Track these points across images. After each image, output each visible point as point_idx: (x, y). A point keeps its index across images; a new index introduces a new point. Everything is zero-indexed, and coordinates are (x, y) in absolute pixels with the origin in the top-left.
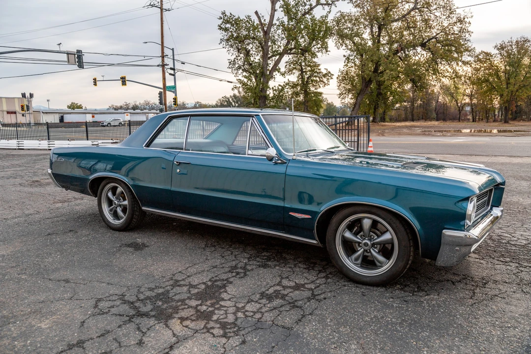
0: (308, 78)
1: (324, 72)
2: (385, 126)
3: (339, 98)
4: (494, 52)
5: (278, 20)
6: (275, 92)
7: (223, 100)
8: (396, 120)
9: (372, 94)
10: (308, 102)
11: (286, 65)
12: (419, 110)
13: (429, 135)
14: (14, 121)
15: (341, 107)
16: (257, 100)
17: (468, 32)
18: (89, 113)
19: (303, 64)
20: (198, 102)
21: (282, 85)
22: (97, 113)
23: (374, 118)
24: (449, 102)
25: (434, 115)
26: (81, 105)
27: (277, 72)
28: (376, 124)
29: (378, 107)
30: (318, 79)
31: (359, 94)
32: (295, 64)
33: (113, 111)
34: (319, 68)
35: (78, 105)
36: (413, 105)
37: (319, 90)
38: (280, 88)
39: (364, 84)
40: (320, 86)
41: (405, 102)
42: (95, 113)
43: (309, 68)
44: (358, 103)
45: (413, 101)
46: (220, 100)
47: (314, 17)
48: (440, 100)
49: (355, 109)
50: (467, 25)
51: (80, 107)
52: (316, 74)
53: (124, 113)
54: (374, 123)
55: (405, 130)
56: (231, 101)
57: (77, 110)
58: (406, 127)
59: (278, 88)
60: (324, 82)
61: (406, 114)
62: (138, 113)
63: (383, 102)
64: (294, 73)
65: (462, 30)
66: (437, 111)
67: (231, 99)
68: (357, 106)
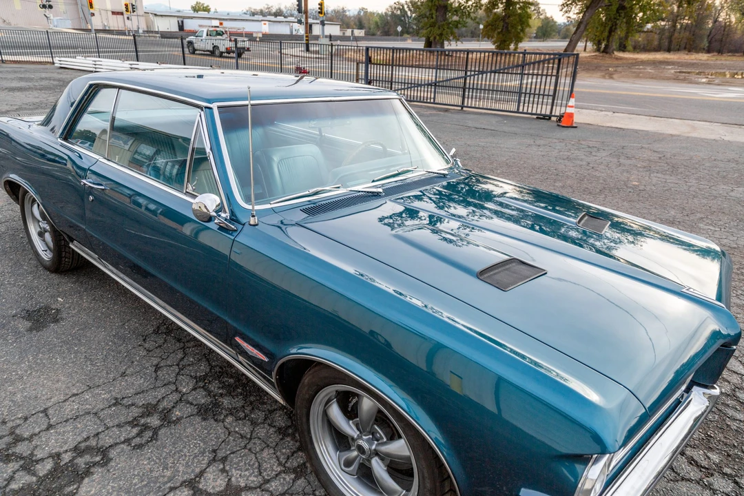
2: (621, 59)
3: (561, 10)
7: (395, 8)
8: (644, 48)
9: (610, 7)
10: (509, 17)
12: (682, 35)
13: (684, 80)
14: (121, 27)
15: (564, 23)
16: (434, 12)
18: (216, 19)
20: (363, 9)
22: (226, 20)
23: (607, 46)
24: (736, 23)
25: (705, 43)
26: (208, 6)
28: (607, 55)
29: (616, 29)
31: (587, 8)
33: (248, 17)
35: (205, 6)
36: (674, 26)
41: (663, 20)
42: (224, 19)
44: (585, 23)
45: (675, 18)
46: (391, 7)
48: (720, 19)
49: (578, 32)
51: (207, 10)
53: (262, 20)
54: (604, 54)
55: (649, 70)
56: (407, 9)
57: (202, 14)
58: (654, 63)
61: (660, 39)
62: (280, 22)
63: (624, 20)
66: (711, 36)
67: (406, 6)
68: (582, 27)
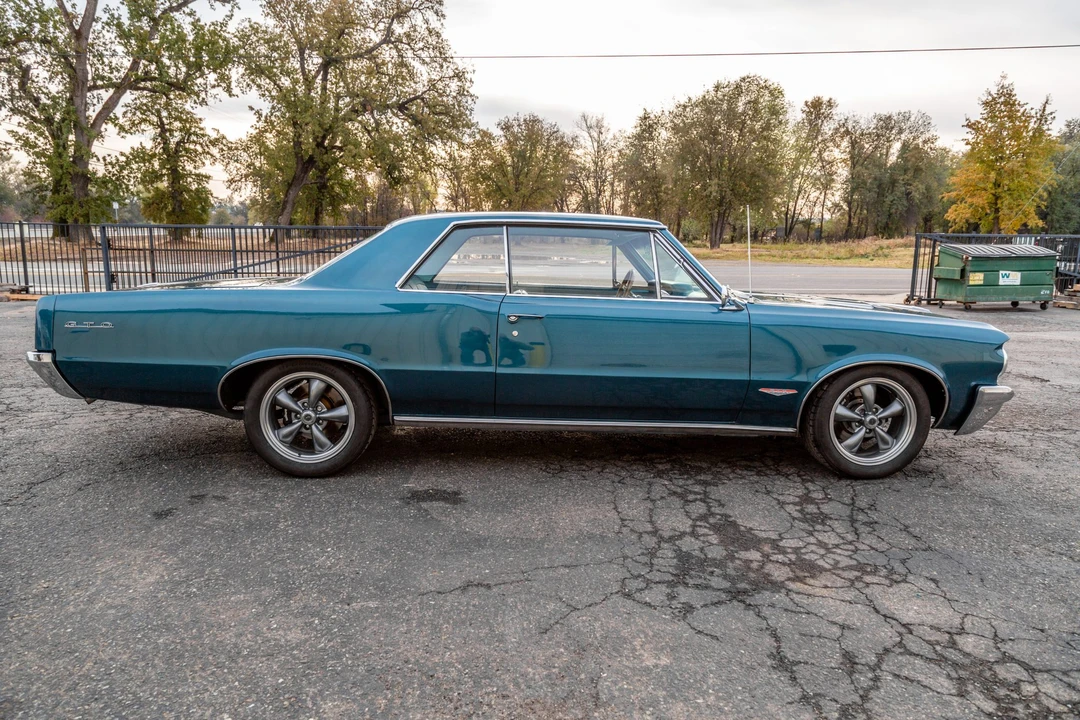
0: (178, 144)
1: (214, 135)
4: (497, 132)
5: (106, 10)
6: (110, 167)
10: (179, 193)
11: (126, 112)
17: (471, 96)
19: (164, 114)
21: (127, 153)
27: (110, 126)
30: (199, 148)
31: (290, 185)
32: (145, 111)
34: (201, 126)
37: (202, 171)
38: (123, 159)
39: (300, 166)
40: (203, 163)
43: (177, 124)
44: (290, 202)
47: (199, 20)
49: (285, 212)
50: (468, 84)
52: (193, 138)
59: (118, 160)
60: (212, 156)
64: (143, 130)
65: (461, 92)
68: (288, 207)
